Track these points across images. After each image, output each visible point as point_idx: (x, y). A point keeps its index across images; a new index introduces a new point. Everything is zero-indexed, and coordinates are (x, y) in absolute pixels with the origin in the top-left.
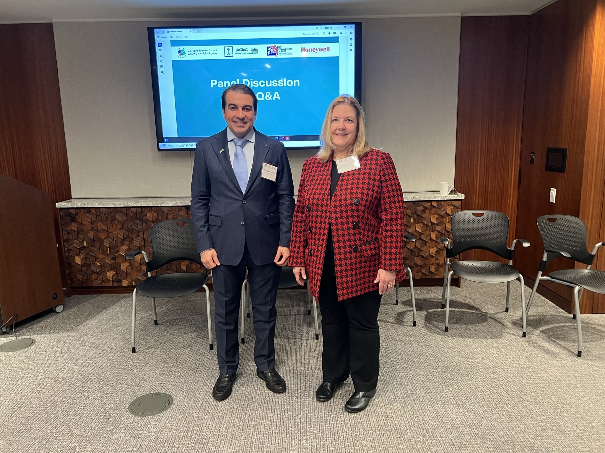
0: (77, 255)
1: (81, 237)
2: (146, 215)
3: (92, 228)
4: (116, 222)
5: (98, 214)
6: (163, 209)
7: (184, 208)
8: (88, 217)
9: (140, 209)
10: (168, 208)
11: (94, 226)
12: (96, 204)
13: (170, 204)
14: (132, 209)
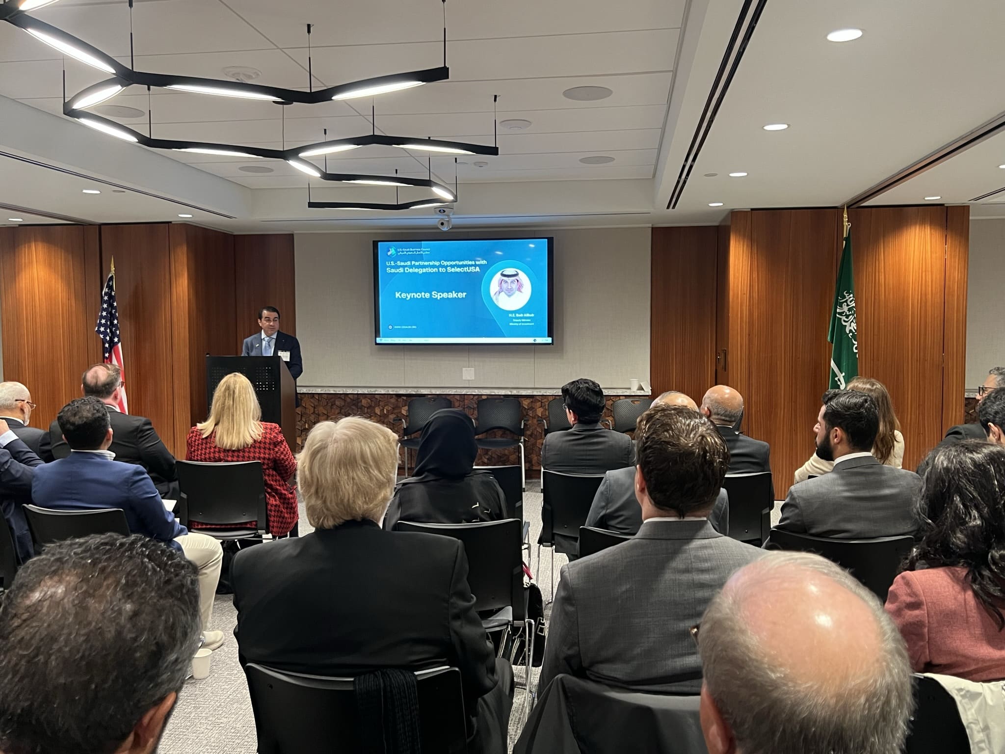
0: (299, 436)
1: (304, 419)
2: (361, 401)
3: (314, 412)
4: (335, 407)
5: (320, 399)
6: (376, 396)
7: (394, 396)
8: (312, 402)
9: (356, 396)
10: (382, 396)
11: (316, 410)
12: (319, 391)
13: (383, 392)
14: (349, 396)
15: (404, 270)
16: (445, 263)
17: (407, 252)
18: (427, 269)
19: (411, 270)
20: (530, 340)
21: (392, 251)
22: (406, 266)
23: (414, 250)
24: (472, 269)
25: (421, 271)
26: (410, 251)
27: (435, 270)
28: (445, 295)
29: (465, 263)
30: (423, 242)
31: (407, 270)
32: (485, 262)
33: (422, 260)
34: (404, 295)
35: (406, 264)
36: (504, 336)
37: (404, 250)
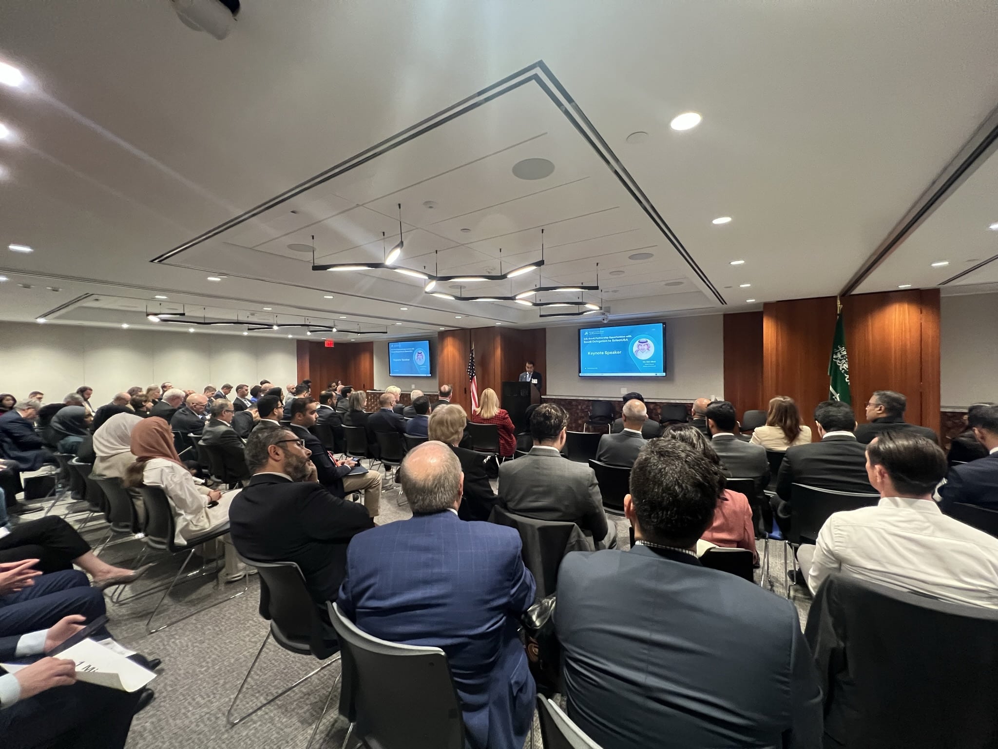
13: (581, 398)
16: (611, 338)
18: (603, 341)
19: (595, 342)
20: (653, 374)
21: (587, 333)
22: (593, 340)
23: (597, 332)
24: (624, 340)
25: (600, 342)
26: (595, 333)
27: (606, 341)
28: (611, 353)
29: (621, 337)
31: (593, 342)
32: (630, 336)
33: (600, 337)
34: (592, 353)
36: (640, 372)
37: (592, 332)
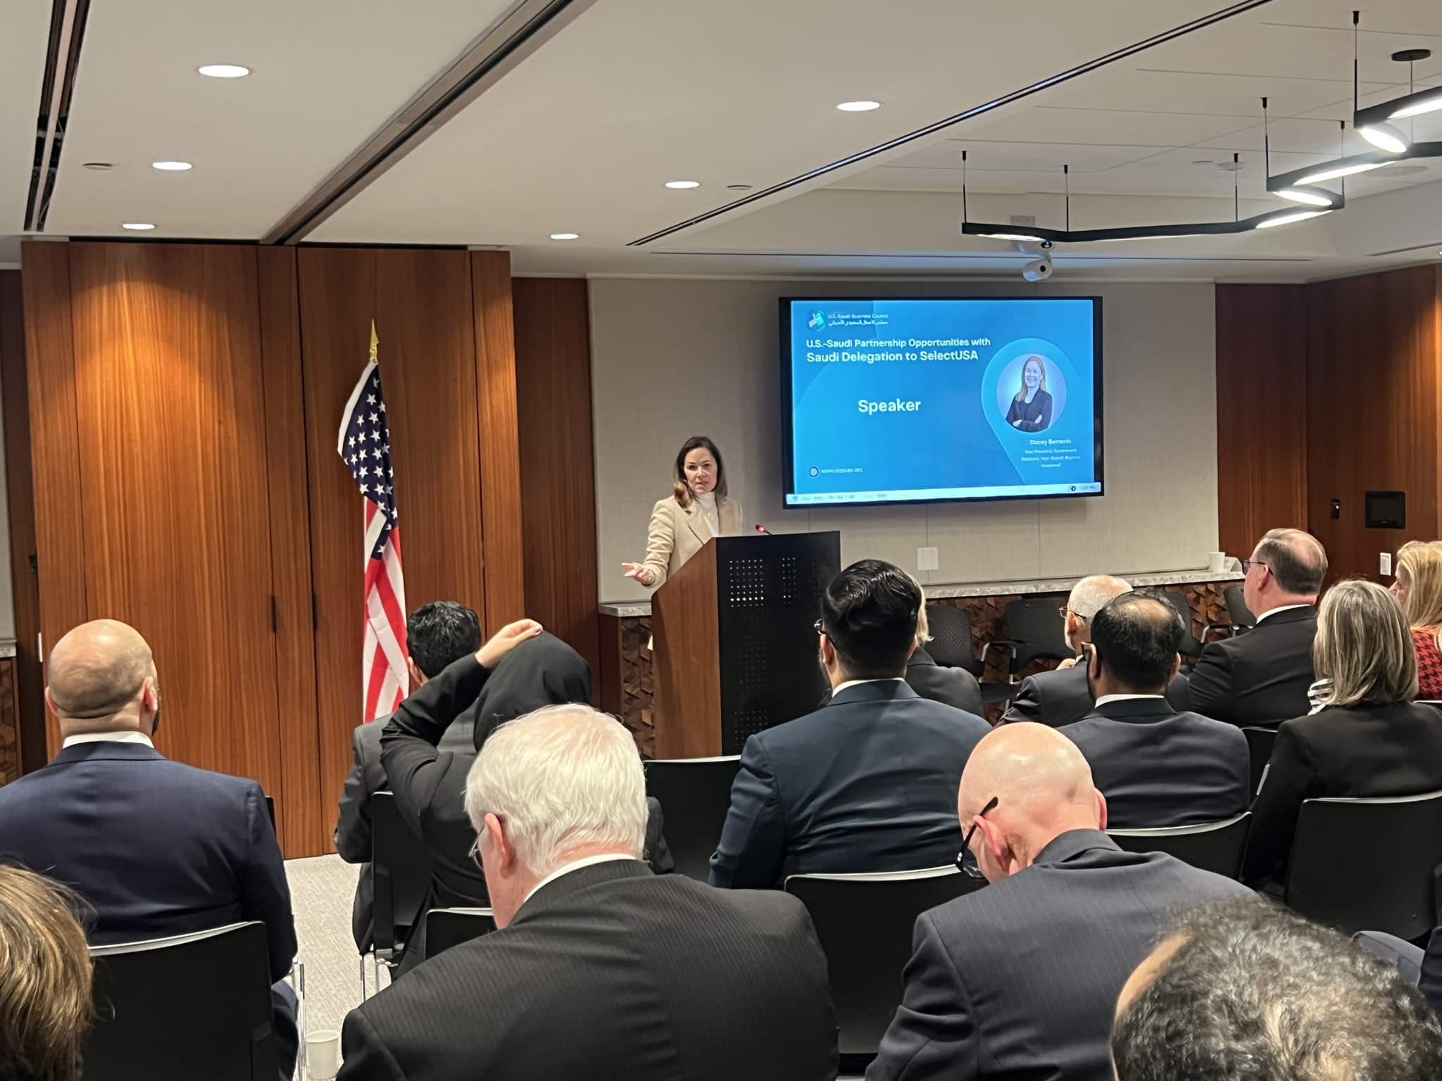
15: (840, 358)
16: (918, 344)
17: (846, 320)
18: (883, 355)
19: (853, 358)
20: (1063, 489)
21: (818, 319)
22: (845, 349)
23: (859, 317)
24: (965, 355)
25: (871, 359)
26: (851, 320)
27: (898, 357)
29: (953, 342)
30: (875, 302)
31: (846, 357)
32: (990, 341)
33: (874, 337)
35: (844, 344)
36: (1022, 484)
37: (839, 316)
